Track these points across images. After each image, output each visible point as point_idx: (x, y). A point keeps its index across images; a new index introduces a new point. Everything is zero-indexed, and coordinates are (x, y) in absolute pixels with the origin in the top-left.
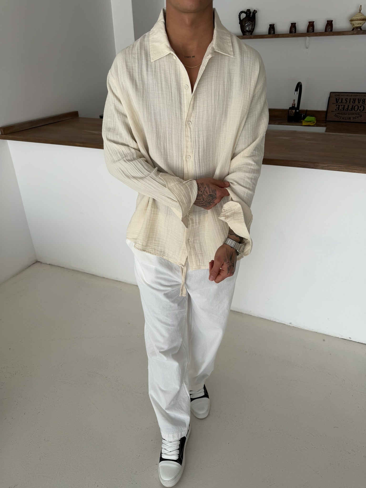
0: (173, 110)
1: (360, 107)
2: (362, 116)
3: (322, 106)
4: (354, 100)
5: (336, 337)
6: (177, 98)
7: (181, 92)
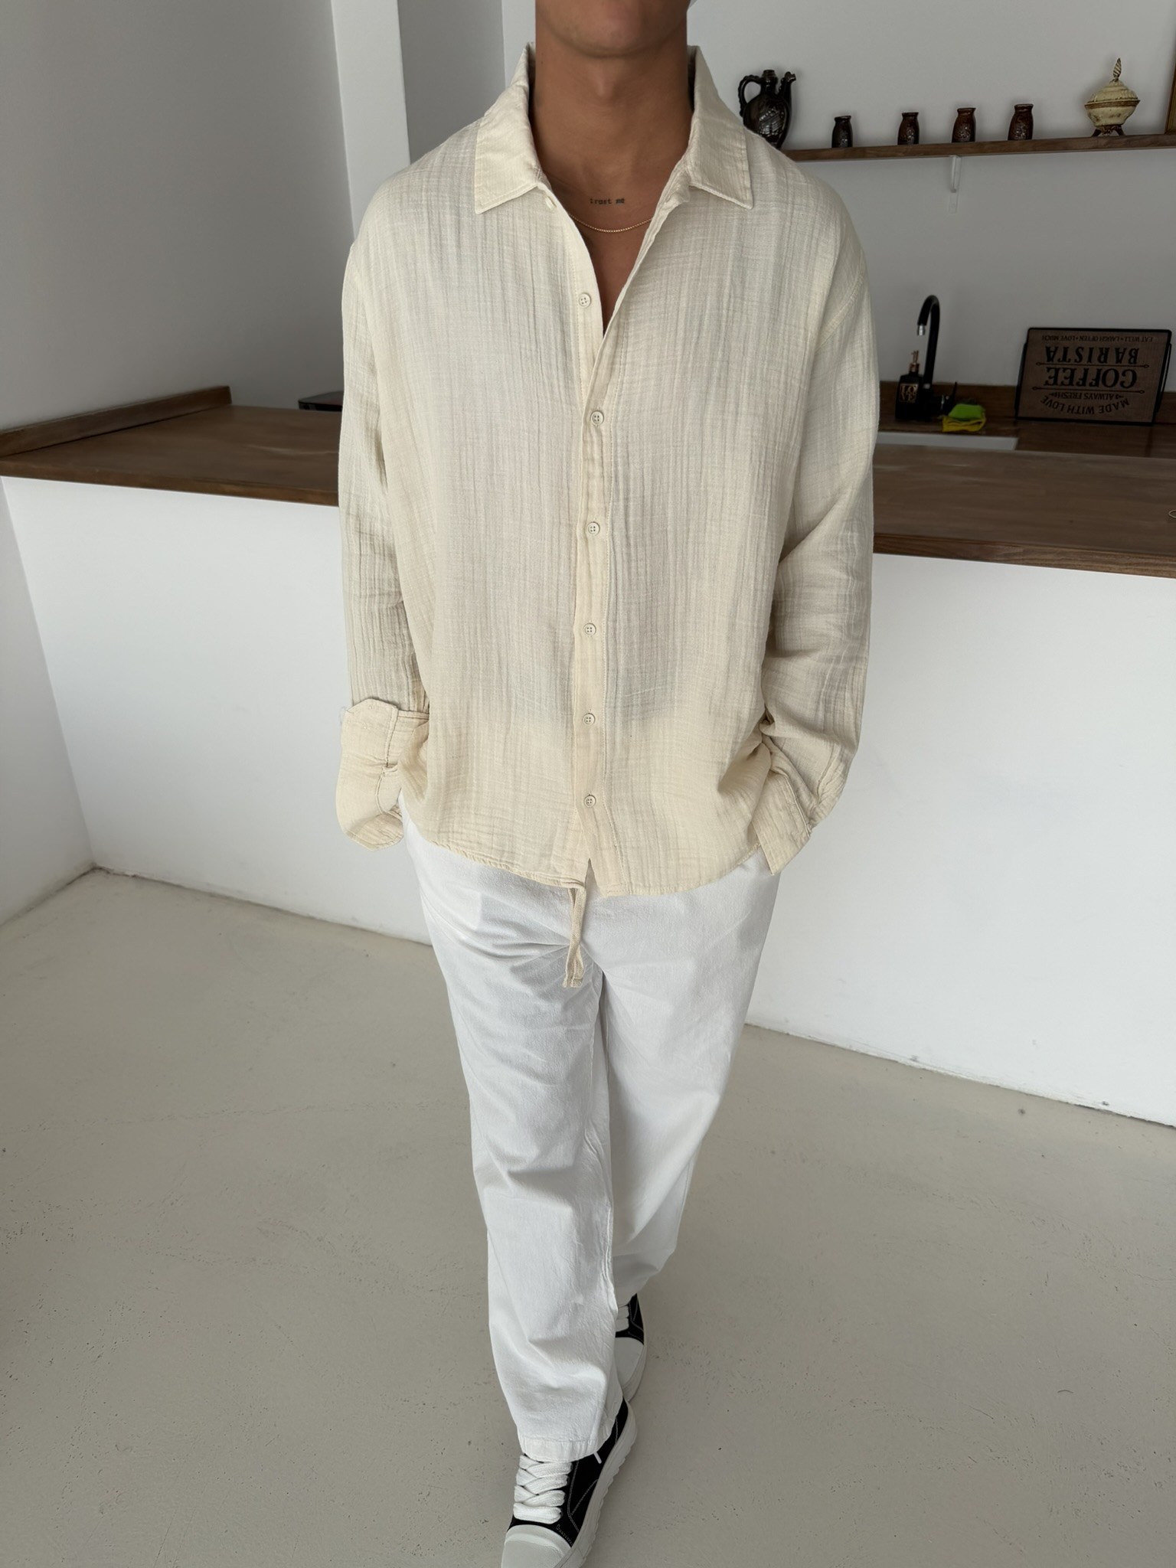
0: (542, 373)
1: (1124, 374)
2: (1128, 404)
3: (1004, 372)
4: (1102, 353)
5: (1060, 1102)
6: (552, 337)
7: (568, 315)
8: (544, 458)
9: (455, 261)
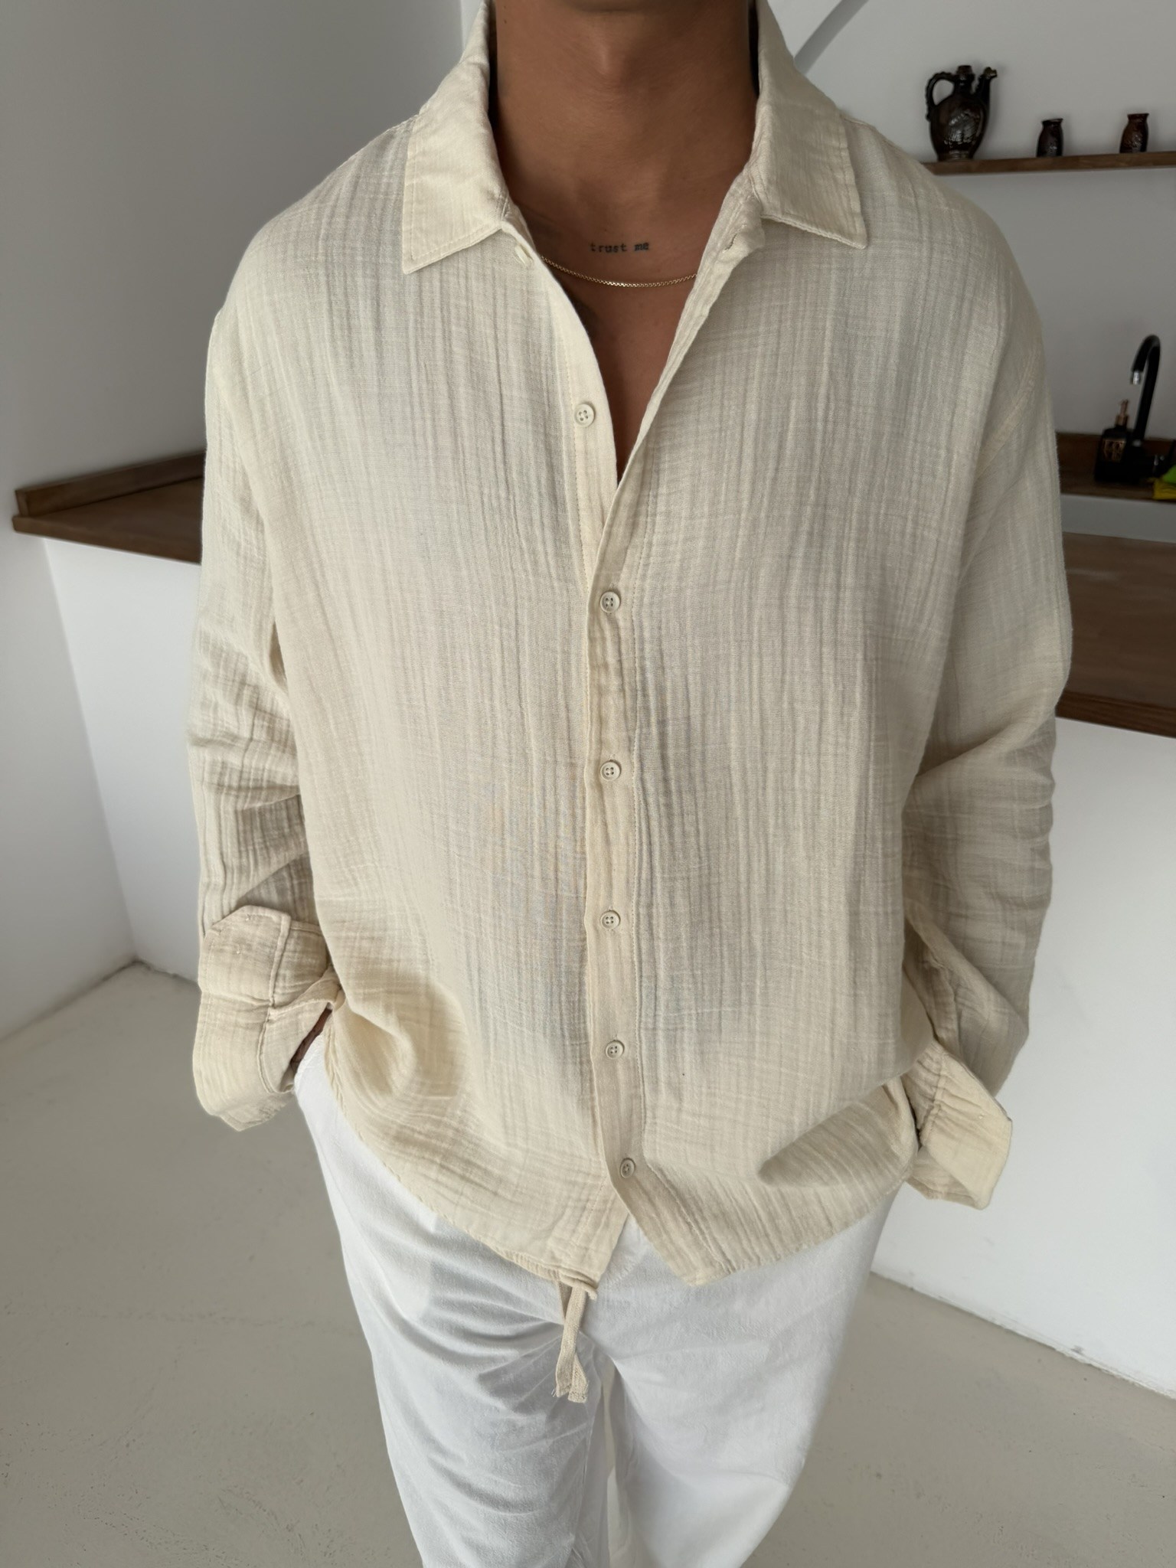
0: (518, 534)
6: (532, 473)
7: (557, 438)
8: (526, 664)
9: (373, 353)
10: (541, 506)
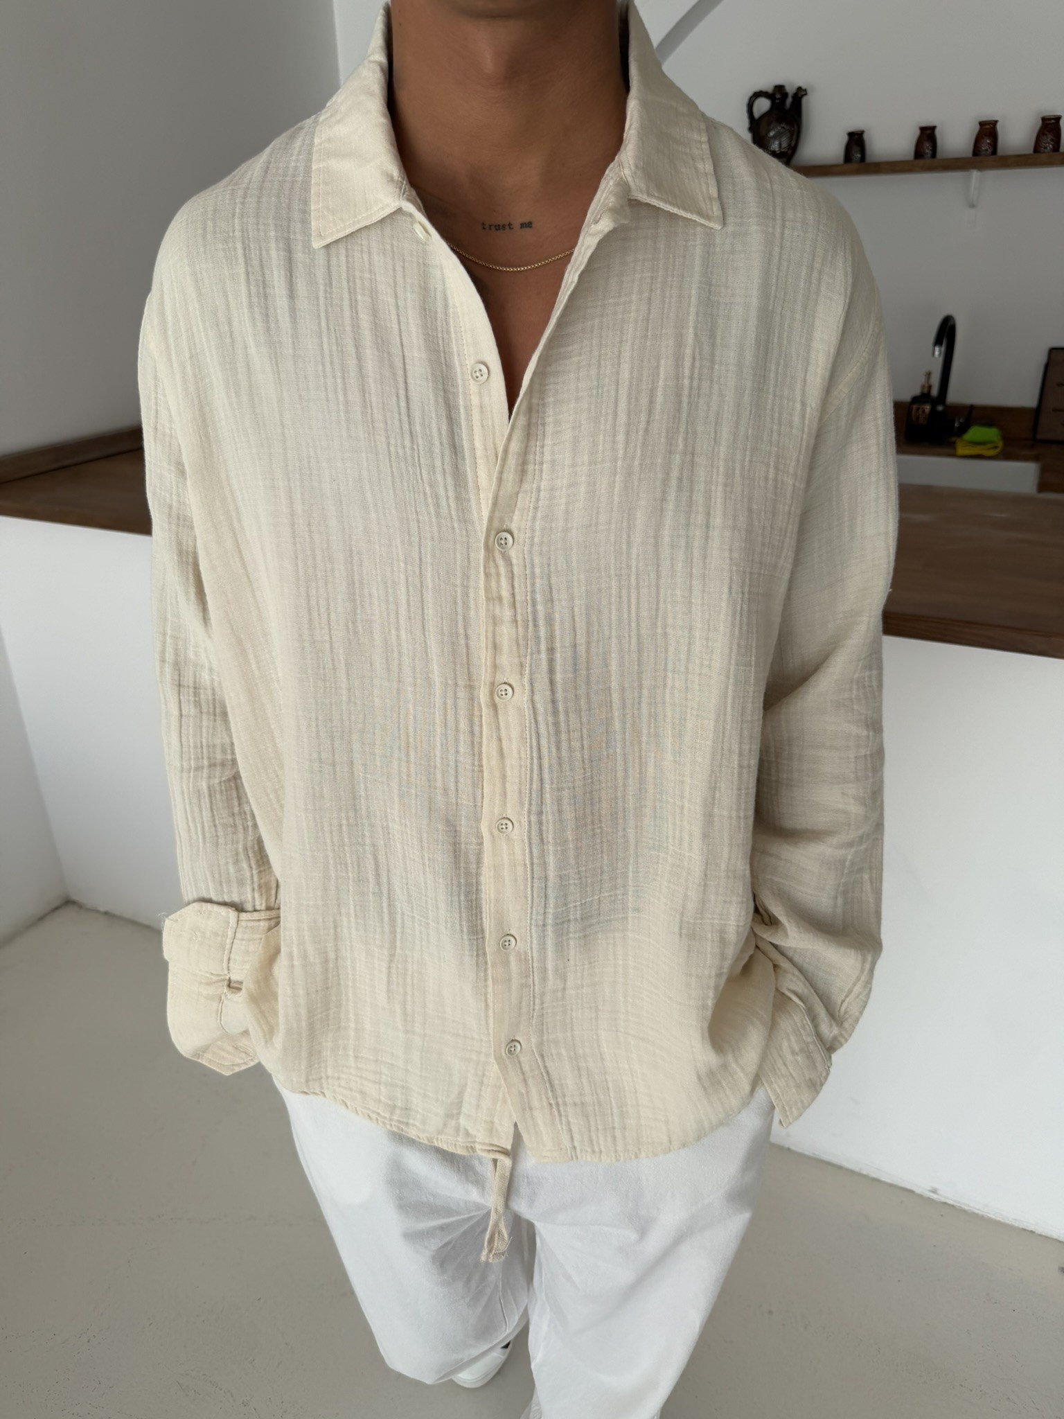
0: (422, 479)
6: (434, 425)
7: (456, 395)
8: (429, 597)
9: (287, 319)
10: (443, 456)
